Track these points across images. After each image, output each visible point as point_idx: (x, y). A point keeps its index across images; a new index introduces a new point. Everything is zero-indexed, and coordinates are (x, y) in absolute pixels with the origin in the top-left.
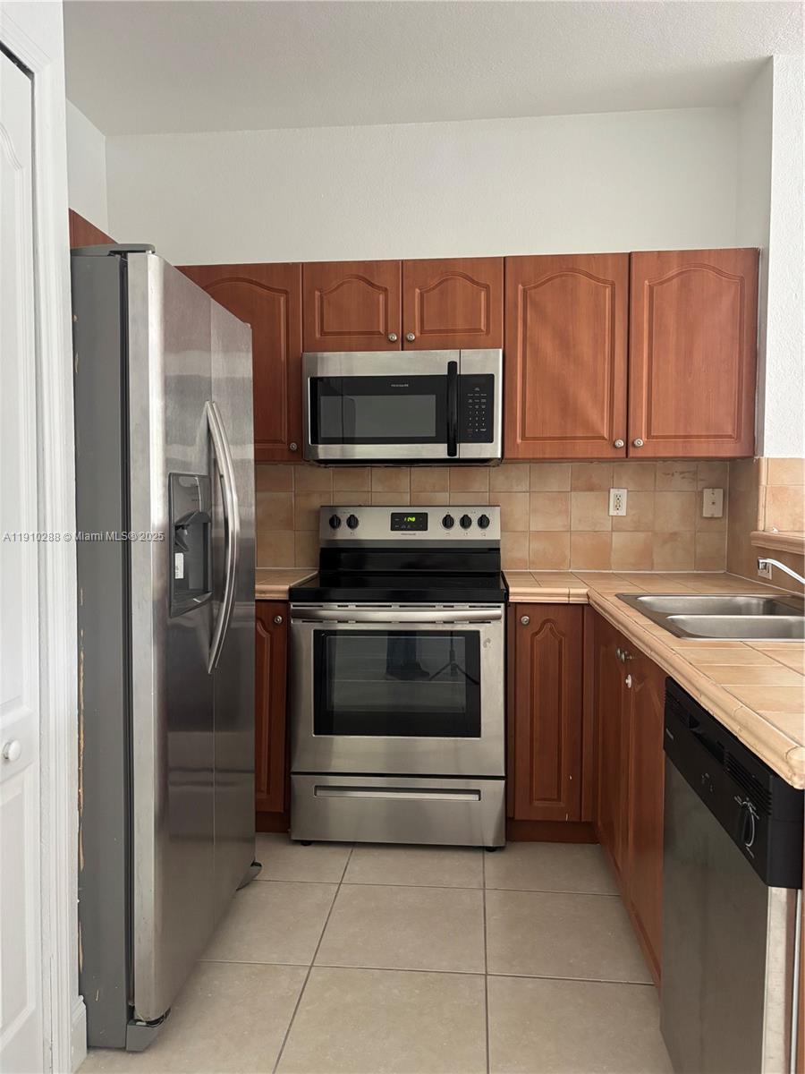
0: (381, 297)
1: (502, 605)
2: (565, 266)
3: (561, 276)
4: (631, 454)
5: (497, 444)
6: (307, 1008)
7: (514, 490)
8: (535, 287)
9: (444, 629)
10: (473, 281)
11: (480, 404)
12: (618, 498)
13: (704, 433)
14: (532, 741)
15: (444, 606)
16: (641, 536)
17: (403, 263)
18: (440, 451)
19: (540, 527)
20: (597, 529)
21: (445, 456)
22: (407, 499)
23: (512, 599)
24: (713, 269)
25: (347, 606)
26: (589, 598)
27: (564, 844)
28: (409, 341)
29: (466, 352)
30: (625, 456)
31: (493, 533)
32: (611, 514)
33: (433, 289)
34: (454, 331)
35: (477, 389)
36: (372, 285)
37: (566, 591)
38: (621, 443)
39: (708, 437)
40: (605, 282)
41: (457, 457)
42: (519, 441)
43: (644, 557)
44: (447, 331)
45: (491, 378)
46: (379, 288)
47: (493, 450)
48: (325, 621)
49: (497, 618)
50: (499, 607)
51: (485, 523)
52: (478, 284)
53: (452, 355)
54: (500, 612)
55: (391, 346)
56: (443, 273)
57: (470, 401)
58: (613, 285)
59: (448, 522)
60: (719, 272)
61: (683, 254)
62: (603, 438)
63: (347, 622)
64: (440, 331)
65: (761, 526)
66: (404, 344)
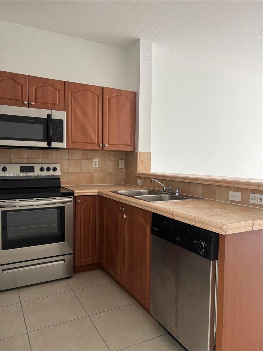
0: (20, 87)
1: (72, 197)
2: (84, 88)
3: (83, 90)
4: (104, 149)
5: (65, 143)
6: (35, 346)
7: (63, 159)
8: (75, 93)
9: (53, 206)
10: (54, 87)
11: (59, 129)
12: (96, 162)
13: (123, 144)
14: (80, 240)
15: (53, 199)
16: (102, 174)
17: (29, 76)
18: (44, 144)
19: (72, 171)
20: (90, 172)
21: (46, 146)
22: (25, 161)
23: (75, 195)
24: (125, 96)
25: (16, 201)
26: (98, 193)
27: (90, 271)
28: (31, 104)
29: (54, 111)
30: (102, 149)
31: (58, 173)
32: (94, 167)
33: (40, 87)
34: (48, 103)
35: (57, 124)
36: (16, 82)
37: (92, 191)
38: (101, 145)
39: (124, 145)
40: (96, 95)
41: (51, 147)
42: (70, 143)
43: (103, 180)
44: (45, 103)
45: (62, 121)
46: (19, 83)
47: (63, 145)
48: (6, 207)
49: (71, 201)
50: (71, 197)
51: (55, 170)
52: (56, 89)
53: (49, 112)
54: (71, 199)
55: (24, 105)
56: (44, 82)
57: (55, 128)
58: (98, 96)
59: (42, 169)
60: (126, 97)
61: (118, 90)
62: (96, 143)
63: (16, 207)
64: (42, 103)
65: (138, 171)
66: (29, 105)
